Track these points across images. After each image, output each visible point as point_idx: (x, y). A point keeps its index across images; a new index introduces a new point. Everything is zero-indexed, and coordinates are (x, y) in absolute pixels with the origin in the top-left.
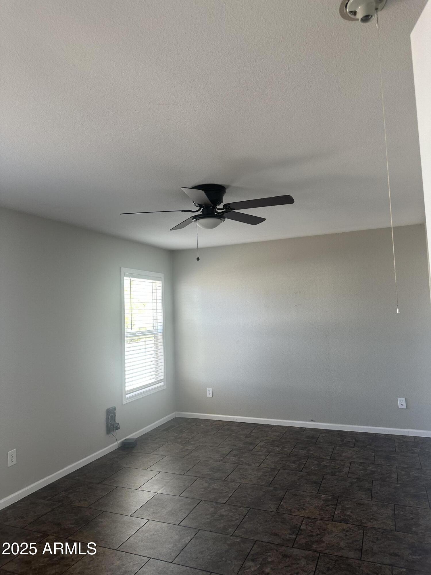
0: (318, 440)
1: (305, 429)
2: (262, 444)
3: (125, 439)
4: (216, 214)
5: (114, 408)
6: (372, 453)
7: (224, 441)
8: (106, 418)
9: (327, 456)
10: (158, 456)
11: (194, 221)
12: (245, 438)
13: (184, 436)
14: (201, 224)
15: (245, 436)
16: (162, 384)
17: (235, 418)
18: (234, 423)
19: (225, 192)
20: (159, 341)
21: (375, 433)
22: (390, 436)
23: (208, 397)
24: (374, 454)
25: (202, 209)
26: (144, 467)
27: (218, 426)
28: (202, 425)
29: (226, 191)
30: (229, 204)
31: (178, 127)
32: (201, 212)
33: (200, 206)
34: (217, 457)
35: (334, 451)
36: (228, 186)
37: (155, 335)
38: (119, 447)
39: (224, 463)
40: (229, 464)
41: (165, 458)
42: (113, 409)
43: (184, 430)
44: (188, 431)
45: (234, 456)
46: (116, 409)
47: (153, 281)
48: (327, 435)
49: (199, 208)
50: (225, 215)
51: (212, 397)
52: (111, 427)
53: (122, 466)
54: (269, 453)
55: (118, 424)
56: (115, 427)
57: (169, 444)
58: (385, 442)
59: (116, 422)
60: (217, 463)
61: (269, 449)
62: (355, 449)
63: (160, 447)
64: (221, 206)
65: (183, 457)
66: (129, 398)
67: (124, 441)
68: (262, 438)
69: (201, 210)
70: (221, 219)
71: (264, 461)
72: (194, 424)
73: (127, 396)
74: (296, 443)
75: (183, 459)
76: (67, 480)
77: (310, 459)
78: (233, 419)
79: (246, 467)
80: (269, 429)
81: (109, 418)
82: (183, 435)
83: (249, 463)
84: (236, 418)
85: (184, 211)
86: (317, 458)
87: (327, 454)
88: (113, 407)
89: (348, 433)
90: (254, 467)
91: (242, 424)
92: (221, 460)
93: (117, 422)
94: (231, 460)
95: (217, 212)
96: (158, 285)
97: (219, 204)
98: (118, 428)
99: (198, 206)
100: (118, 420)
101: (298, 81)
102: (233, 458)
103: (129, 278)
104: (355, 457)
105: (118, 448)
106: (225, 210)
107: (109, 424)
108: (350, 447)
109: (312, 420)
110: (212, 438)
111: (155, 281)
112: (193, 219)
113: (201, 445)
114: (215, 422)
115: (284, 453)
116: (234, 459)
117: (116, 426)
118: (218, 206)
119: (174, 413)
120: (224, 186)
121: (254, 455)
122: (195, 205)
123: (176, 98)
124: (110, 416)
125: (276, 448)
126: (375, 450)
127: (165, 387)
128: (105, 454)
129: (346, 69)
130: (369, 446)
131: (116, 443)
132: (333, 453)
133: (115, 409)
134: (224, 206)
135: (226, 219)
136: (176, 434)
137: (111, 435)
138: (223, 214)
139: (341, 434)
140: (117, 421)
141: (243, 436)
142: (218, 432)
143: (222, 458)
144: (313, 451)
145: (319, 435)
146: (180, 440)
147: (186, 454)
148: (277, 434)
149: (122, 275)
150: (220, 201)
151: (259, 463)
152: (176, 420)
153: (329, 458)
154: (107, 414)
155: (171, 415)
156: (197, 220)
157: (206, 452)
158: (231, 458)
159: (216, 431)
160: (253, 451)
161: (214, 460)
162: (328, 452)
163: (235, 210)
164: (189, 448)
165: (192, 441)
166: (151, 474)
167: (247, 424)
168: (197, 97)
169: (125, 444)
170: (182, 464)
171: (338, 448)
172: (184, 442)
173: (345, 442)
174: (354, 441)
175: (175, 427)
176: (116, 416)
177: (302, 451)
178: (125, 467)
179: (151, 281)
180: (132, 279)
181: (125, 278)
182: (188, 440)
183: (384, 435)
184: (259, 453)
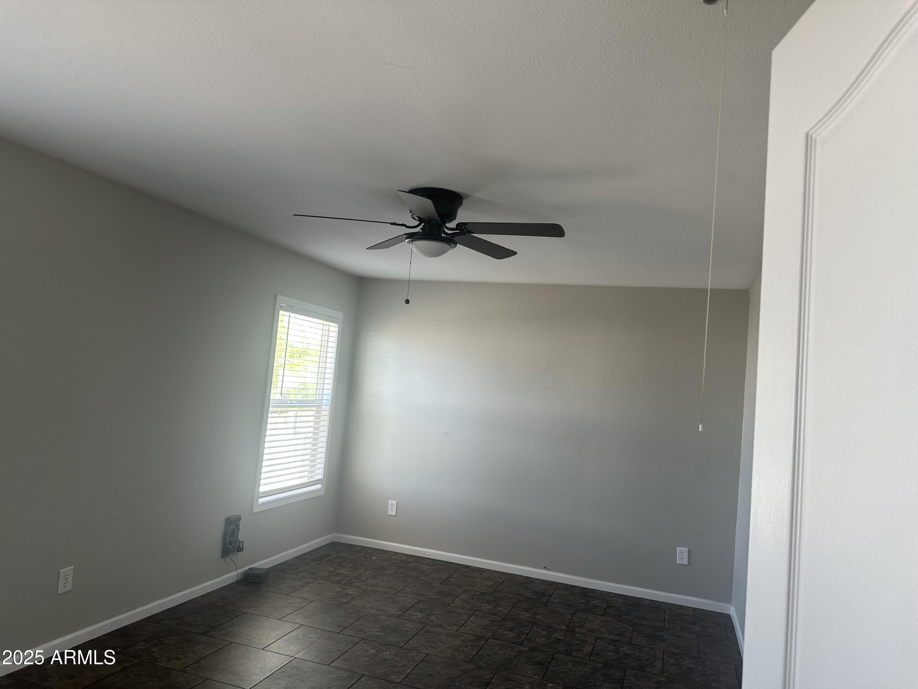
0: (550, 599)
1: (532, 580)
2: (464, 596)
3: (250, 568)
4: (443, 235)
5: (238, 517)
6: (629, 627)
7: (406, 586)
8: (224, 532)
9: (561, 625)
10: (300, 601)
11: (407, 241)
12: (439, 585)
13: (344, 573)
14: (418, 248)
15: (440, 582)
16: (319, 486)
17: (427, 552)
18: (425, 559)
19: (462, 204)
20: (323, 418)
21: (637, 597)
22: (658, 603)
23: (389, 515)
24: (632, 628)
25: (423, 224)
26: (276, 615)
27: (399, 562)
28: (374, 558)
29: (464, 202)
30: (466, 224)
31: (408, 101)
32: (421, 229)
33: (421, 220)
34: (394, 610)
35: (572, 618)
36: (468, 196)
37: (317, 408)
38: (239, 579)
39: (404, 621)
40: (411, 622)
41: (311, 604)
42: (236, 518)
43: (345, 564)
44: (350, 565)
45: (419, 612)
46: (241, 519)
47: (325, 322)
48: (564, 592)
49: (418, 222)
50: (456, 239)
51: (396, 515)
52: (230, 547)
53: (241, 610)
54: (474, 612)
55: (241, 543)
56: (236, 547)
57: (319, 583)
58: (650, 613)
59: (238, 540)
60: (393, 619)
61: (475, 606)
62: (605, 619)
63: (304, 586)
64: (452, 225)
65: (340, 605)
66: (264, 504)
67: (248, 570)
68: (467, 588)
69: (421, 226)
70: (450, 245)
71: (466, 623)
72: (362, 555)
73: (261, 500)
74: (517, 600)
75: (340, 608)
76: (149, 623)
77: (535, 627)
78: (424, 553)
79: (438, 630)
80: (478, 574)
81: (228, 533)
82: (342, 571)
83: (442, 624)
84: (430, 552)
85: (395, 224)
86: (547, 627)
87: (563, 622)
88: (236, 515)
89: (596, 593)
90: (450, 631)
91: (437, 562)
92: (399, 616)
93: (240, 540)
94: (415, 617)
95: (445, 233)
96: (332, 329)
97: (451, 220)
98: (240, 549)
99: (417, 219)
100: (242, 536)
101: (599, 65)
102: (418, 613)
103: (287, 314)
104: (603, 630)
105: (238, 581)
106: (458, 231)
107: (228, 542)
108: (598, 615)
109: (545, 567)
110: (389, 580)
111: (328, 323)
112: (407, 239)
113: (371, 588)
114: (395, 555)
115: (497, 614)
116: (419, 617)
117: (238, 545)
118: (448, 223)
119: (332, 535)
120: (461, 195)
121: (451, 612)
122: (413, 218)
123: (413, 59)
124: (230, 530)
125: (486, 605)
126: (634, 623)
127: (322, 493)
128: (215, 589)
129: (671, 59)
130: (626, 616)
131: (235, 573)
132: (571, 621)
133: (239, 519)
134: (458, 225)
135: (458, 244)
136: (332, 568)
137: (227, 559)
138: (454, 237)
139: (585, 592)
140: (241, 538)
141: (437, 582)
142: (400, 571)
143: (401, 613)
144: (542, 615)
145: (552, 591)
146: (338, 579)
147: (346, 601)
148: (491, 583)
149: (277, 306)
150: (452, 217)
151: (457, 625)
152: (333, 545)
153: (564, 627)
154: (226, 526)
155: (326, 537)
156: (413, 241)
157: (377, 601)
158: (415, 613)
159: (395, 570)
160: (450, 606)
161: (388, 614)
162: (563, 620)
163: (473, 233)
164: (350, 591)
165: (356, 582)
166: (288, 627)
167: (444, 563)
168: (445, 64)
169: (248, 576)
170: (338, 617)
171: (579, 614)
172: (344, 582)
173: (590, 605)
174: (605, 606)
175: (330, 558)
176: (239, 529)
177: (524, 613)
178: (245, 612)
179: (321, 322)
180: (292, 315)
181: (281, 312)
182: (349, 579)
183: (650, 601)
184: (459, 610)
